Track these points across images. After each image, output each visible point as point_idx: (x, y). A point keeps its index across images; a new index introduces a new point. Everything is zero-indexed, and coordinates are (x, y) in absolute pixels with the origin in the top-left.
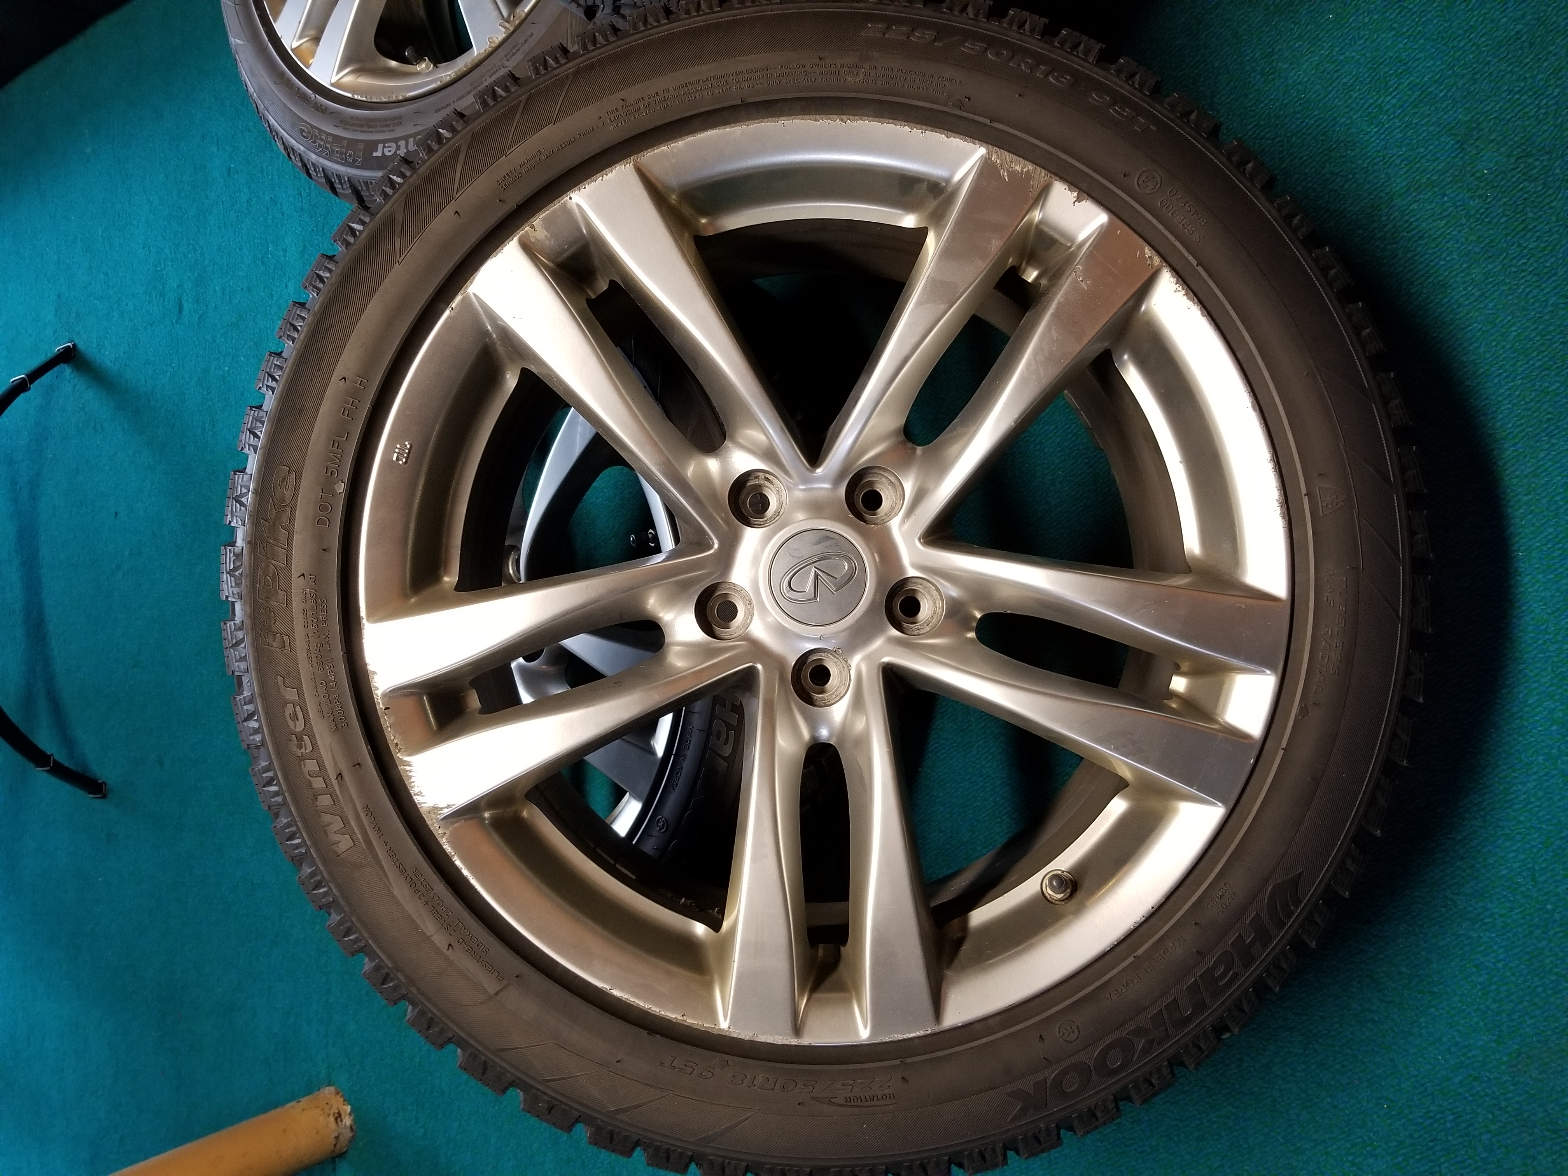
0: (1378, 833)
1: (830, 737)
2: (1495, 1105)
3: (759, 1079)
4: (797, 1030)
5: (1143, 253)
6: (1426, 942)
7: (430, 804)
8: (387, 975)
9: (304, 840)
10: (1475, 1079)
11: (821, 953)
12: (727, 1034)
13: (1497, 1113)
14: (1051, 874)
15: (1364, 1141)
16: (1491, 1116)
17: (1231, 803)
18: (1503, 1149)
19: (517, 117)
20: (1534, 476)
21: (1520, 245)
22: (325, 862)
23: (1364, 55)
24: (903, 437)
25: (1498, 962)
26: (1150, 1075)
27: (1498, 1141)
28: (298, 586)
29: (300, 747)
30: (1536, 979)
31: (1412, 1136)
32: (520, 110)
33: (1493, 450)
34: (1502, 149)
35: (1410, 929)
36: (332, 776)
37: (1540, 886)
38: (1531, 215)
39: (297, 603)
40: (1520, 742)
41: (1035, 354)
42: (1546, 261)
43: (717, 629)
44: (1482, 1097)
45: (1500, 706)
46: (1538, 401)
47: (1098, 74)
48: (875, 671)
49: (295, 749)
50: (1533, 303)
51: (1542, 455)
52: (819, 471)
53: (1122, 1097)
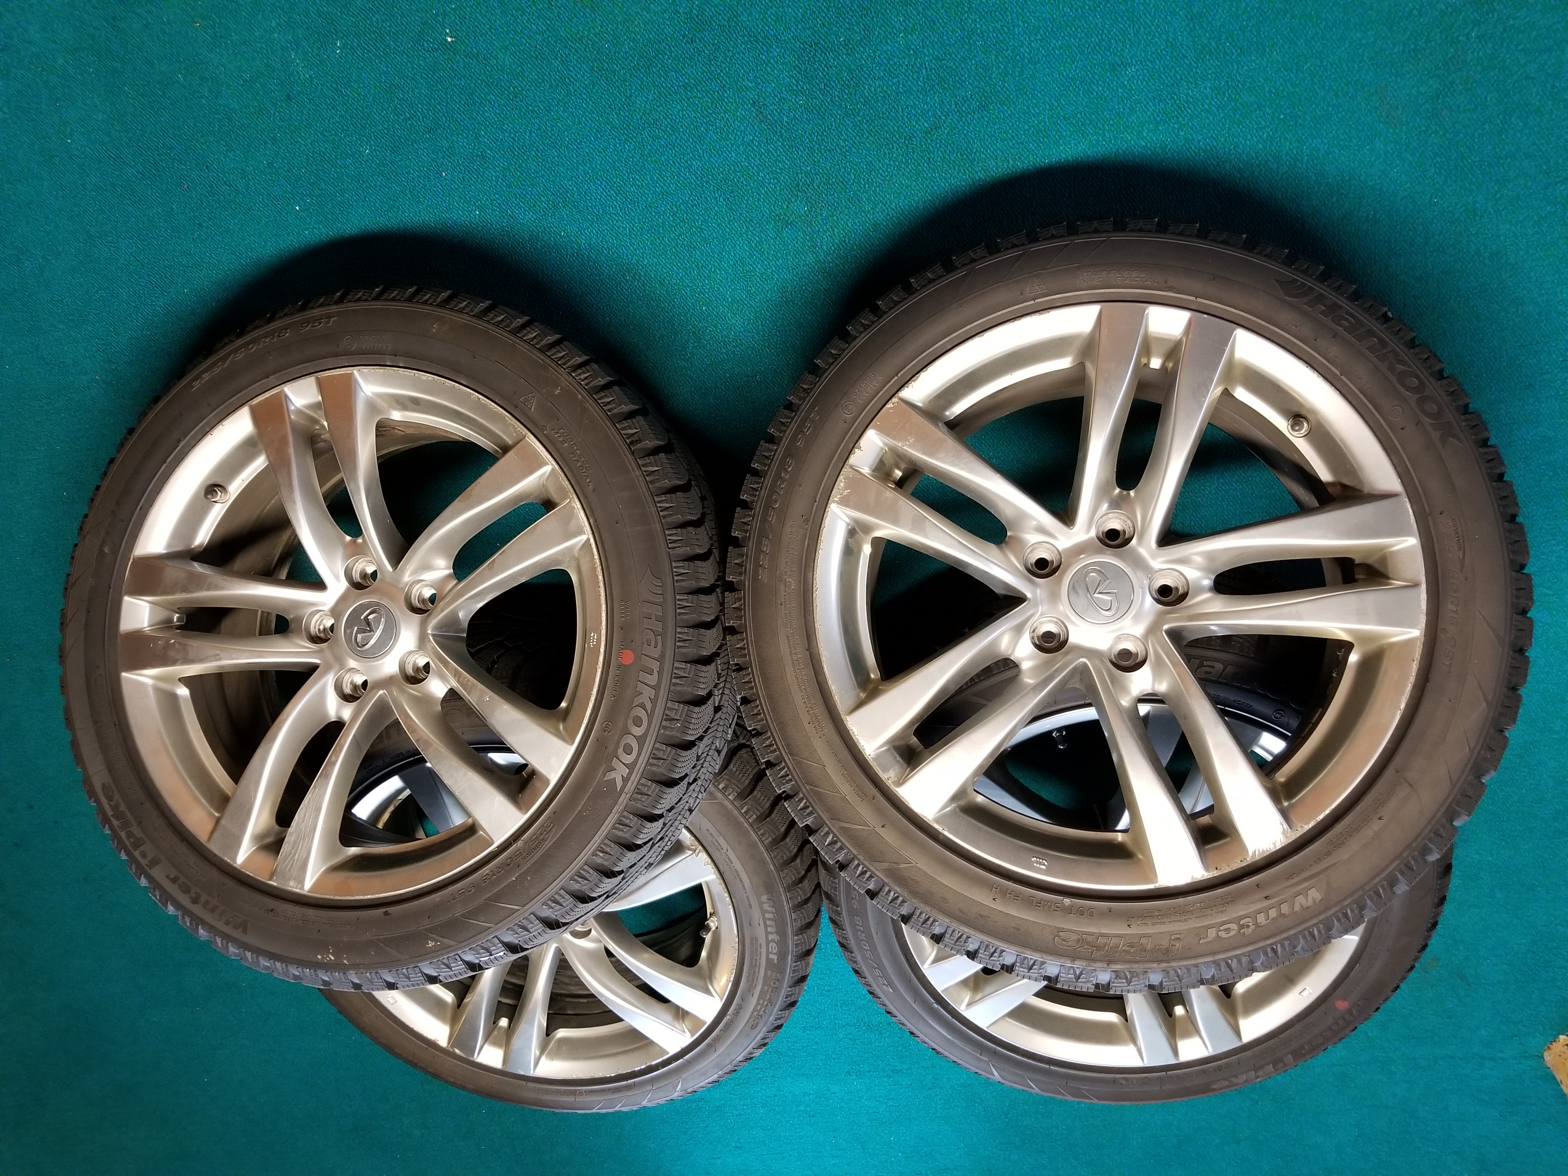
0: (1244, 236)
1: (1209, 579)
2: (1425, 133)
3: (1452, 607)
4: (1416, 585)
5: (890, 408)
6: (1314, 187)
7: (1281, 836)
8: (1405, 865)
9: (1314, 925)
10: (1408, 147)
11: (1361, 577)
12: (1423, 631)
13: (1430, 131)
14: (1291, 431)
15: (1464, 210)
16: (1433, 135)
17: (1235, 326)
18: (1456, 125)
19: (820, 790)
20: (996, 159)
21: (852, 184)
22: (1327, 909)
23: (729, 286)
24: (1003, 545)
25: (1323, 142)
26: (1421, 359)
27: (1450, 128)
28: (1136, 929)
29: (1248, 926)
30: (1333, 119)
31: (1455, 181)
32: (816, 789)
33: (980, 185)
34: (793, 200)
35: (1305, 198)
36: (1266, 903)
37: (1268, 123)
38: (834, 180)
39: (1149, 930)
40: (1171, 147)
41: (954, 465)
42: (863, 168)
43: (1139, 659)
44: (1420, 142)
45: (1148, 162)
46: (950, 162)
47: (785, 443)
48: (1162, 552)
49: (1250, 930)
50: (888, 172)
51: (983, 156)
52: (1029, 595)
53: (1440, 375)
